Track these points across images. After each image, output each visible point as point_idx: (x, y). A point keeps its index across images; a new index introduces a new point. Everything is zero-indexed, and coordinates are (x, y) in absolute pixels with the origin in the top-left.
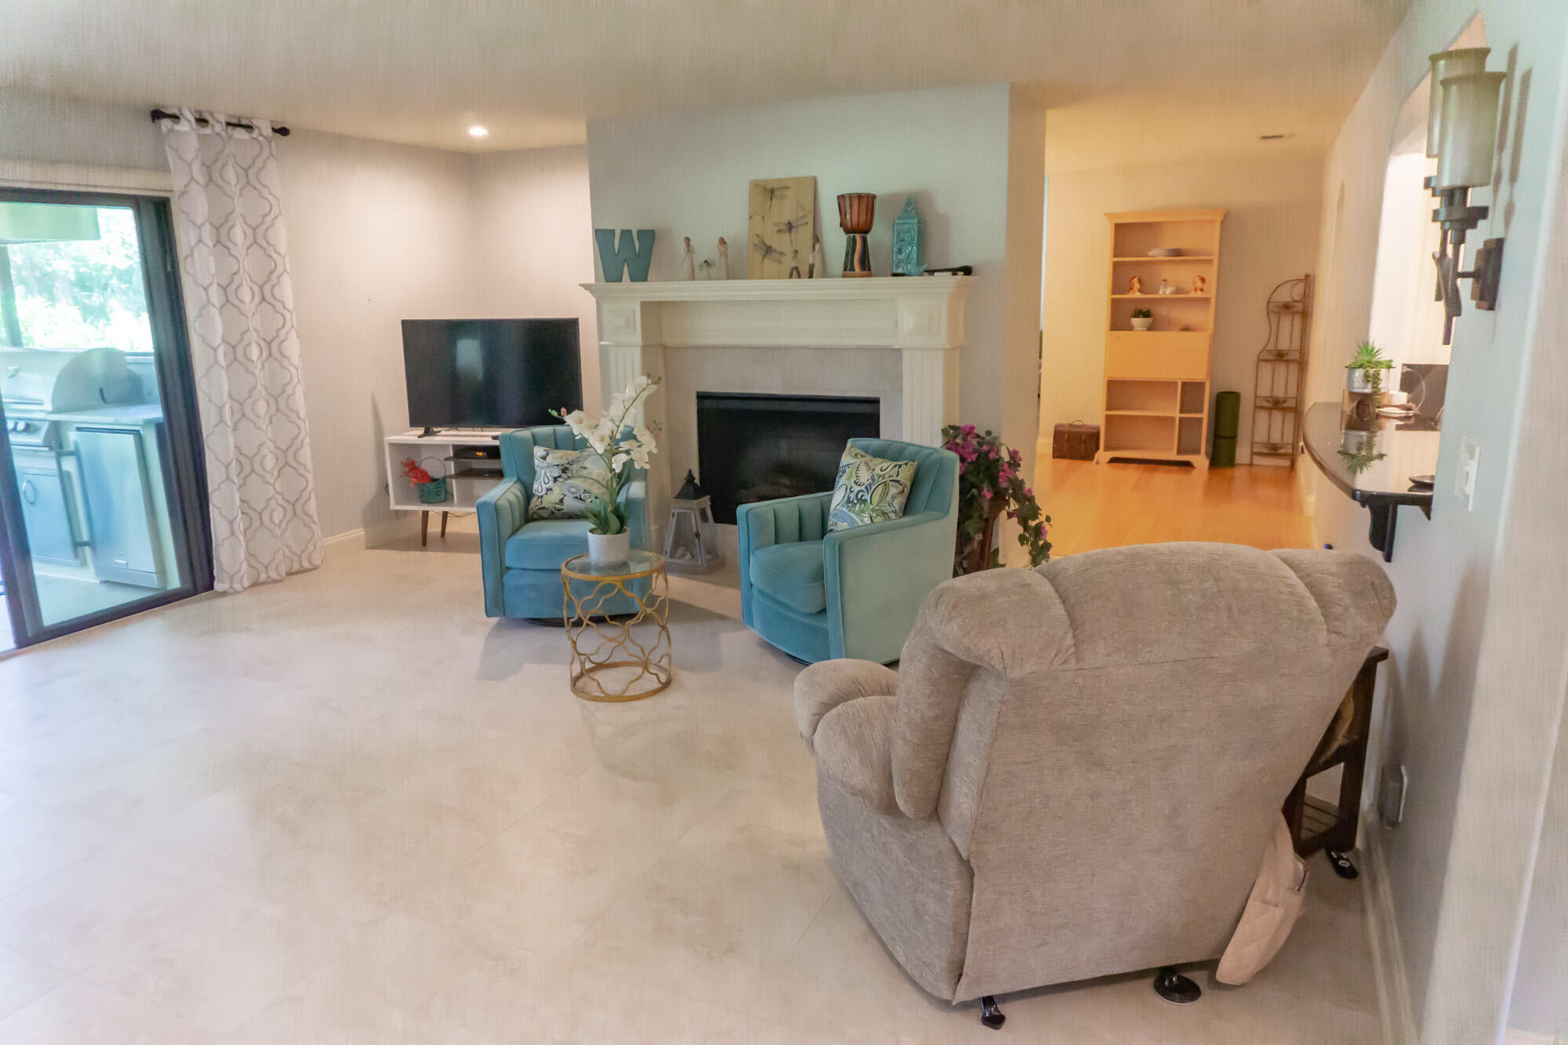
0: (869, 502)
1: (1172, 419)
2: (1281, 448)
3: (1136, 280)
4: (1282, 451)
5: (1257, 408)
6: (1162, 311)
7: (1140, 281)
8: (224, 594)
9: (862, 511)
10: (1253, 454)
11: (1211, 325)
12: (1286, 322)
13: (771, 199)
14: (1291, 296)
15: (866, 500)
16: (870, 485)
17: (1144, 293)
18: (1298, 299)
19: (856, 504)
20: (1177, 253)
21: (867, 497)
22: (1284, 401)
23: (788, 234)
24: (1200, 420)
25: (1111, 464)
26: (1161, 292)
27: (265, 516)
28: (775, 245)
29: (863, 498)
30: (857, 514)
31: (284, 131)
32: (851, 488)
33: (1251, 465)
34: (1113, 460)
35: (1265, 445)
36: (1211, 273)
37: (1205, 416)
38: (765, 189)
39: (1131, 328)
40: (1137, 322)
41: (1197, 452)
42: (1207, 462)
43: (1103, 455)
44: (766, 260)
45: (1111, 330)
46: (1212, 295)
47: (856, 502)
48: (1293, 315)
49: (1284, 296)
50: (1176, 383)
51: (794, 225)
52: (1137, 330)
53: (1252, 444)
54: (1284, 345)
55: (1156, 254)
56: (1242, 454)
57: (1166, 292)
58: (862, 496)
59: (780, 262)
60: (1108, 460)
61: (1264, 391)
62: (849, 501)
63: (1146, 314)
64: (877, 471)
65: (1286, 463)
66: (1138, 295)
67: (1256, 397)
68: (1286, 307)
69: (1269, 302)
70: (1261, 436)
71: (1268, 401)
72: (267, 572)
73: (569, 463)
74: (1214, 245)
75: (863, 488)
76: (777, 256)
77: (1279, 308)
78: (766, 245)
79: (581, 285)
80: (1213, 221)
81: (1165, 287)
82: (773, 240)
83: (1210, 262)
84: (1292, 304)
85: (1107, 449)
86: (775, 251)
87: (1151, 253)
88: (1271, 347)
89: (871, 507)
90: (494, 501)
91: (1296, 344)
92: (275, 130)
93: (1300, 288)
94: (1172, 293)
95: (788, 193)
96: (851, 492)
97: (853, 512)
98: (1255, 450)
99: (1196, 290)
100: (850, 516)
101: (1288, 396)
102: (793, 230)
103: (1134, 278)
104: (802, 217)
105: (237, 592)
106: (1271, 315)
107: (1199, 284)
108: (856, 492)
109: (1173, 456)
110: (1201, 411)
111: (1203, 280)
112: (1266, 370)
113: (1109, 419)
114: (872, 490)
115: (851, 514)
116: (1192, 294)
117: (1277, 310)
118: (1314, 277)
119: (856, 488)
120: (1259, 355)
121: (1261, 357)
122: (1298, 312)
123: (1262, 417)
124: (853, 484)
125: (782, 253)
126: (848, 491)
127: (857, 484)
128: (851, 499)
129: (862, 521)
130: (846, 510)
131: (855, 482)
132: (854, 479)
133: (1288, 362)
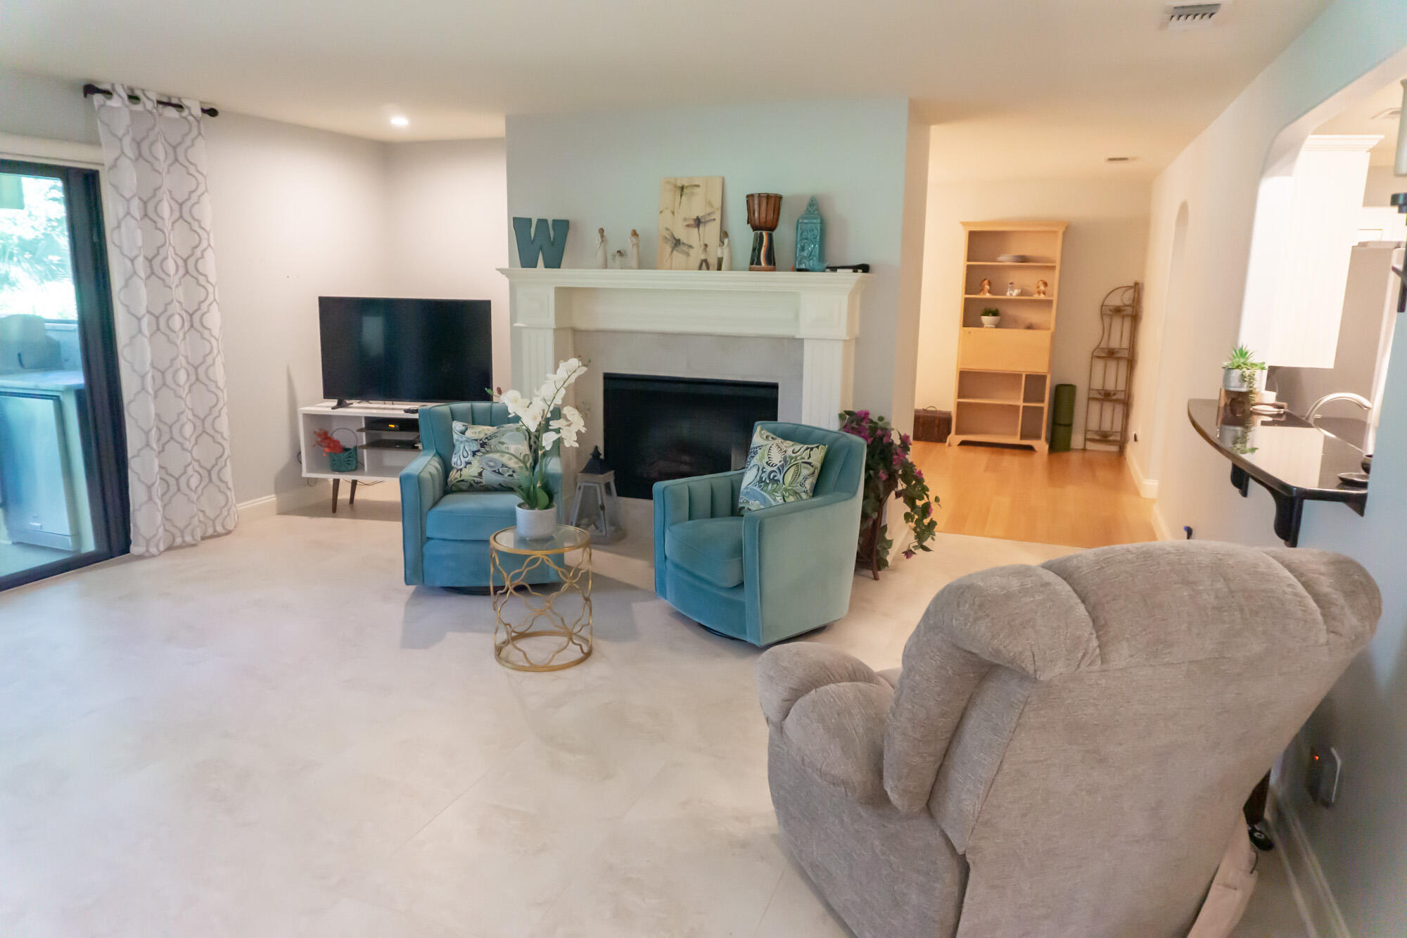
0: (781, 482)
1: (1017, 407)
2: (1110, 436)
3: (986, 282)
4: (1111, 438)
5: (1089, 399)
6: (1011, 311)
7: (990, 284)
8: (140, 557)
9: (775, 491)
10: (1086, 439)
11: (1052, 325)
12: (1117, 323)
13: (681, 196)
14: (1122, 301)
15: (778, 480)
16: (783, 466)
17: (994, 295)
18: (1127, 303)
19: (769, 484)
20: (1023, 259)
21: (779, 477)
22: (1114, 394)
23: (696, 229)
24: (1042, 409)
25: (963, 447)
26: (1008, 294)
27: (183, 481)
28: (683, 239)
29: (776, 478)
30: (769, 494)
31: (212, 112)
32: (763, 468)
33: (1084, 450)
34: (963, 443)
35: (1097, 432)
36: (1054, 279)
37: (1045, 405)
38: (675, 186)
39: (980, 325)
40: (987, 320)
41: (1038, 437)
42: (1046, 447)
43: (954, 438)
44: (675, 253)
45: (964, 326)
46: (1055, 299)
47: (768, 481)
48: (1123, 318)
49: (1115, 301)
50: (1020, 376)
51: (702, 220)
52: (987, 327)
53: (1086, 431)
54: (1115, 344)
55: (1005, 259)
56: (1077, 440)
57: (1013, 294)
58: (775, 476)
59: (688, 255)
60: (958, 443)
61: (1097, 384)
62: (761, 481)
63: (995, 313)
64: (789, 452)
65: (1114, 449)
66: (988, 296)
67: (1090, 389)
68: (1118, 311)
69: (1102, 306)
70: (1093, 425)
71: (1100, 394)
72: (183, 537)
73: (487, 438)
74: (1056, 254)
75: (775, 469)
76: (685, 248)
77: (1111, 310)
78: (675, 239)
79: (498, 270)
80: (1055, 232)
81: (1012, 289)
82: (681, 233)
83: (1053, 268)
84: (1123, 308)
85: (957, 433)
86: (683, 244)
87: (1000, 258)
88: (1103, 345)
89: (784, 486)
90: (417, 473)
91: (1125, 344)
92: (204, 111)
93: (1130, 294)
94: (1018, 295)
95: (696, 190)
96: (763, 472)
97: (765, 491)
98: (1088, 437)
99: (1039, 293)
100: (762, 495)
101: (1118, 389)
102: (701, 225)
103: (985, 280)
104: (709, 214)
105: (153, 556)
106: (1104, 317)
107: (1042, 288)
108: (768, 472)
109: (1016, 440)
110: (1042, 401)
111: (1045, 284)
112: (1099, 365)
113: (960, 406)
114: (784, 471)
115: (765, 494)
116: (1036, 297)
117: (1110, 313)
118: (1143, 285)
119: (769, 469)
120: (1093, 352)
121: (1095, 354)
122: (1128, 316)
123: (1095, 407)
124: (765, 465)
125: (690, 247)
126: (760, 471)
127: (769, 465)
128: (764, 479)
129: (775, 500)
130: (758, 490)
131: (767, 463)
132: (766, 460)
133: (1119, 359)
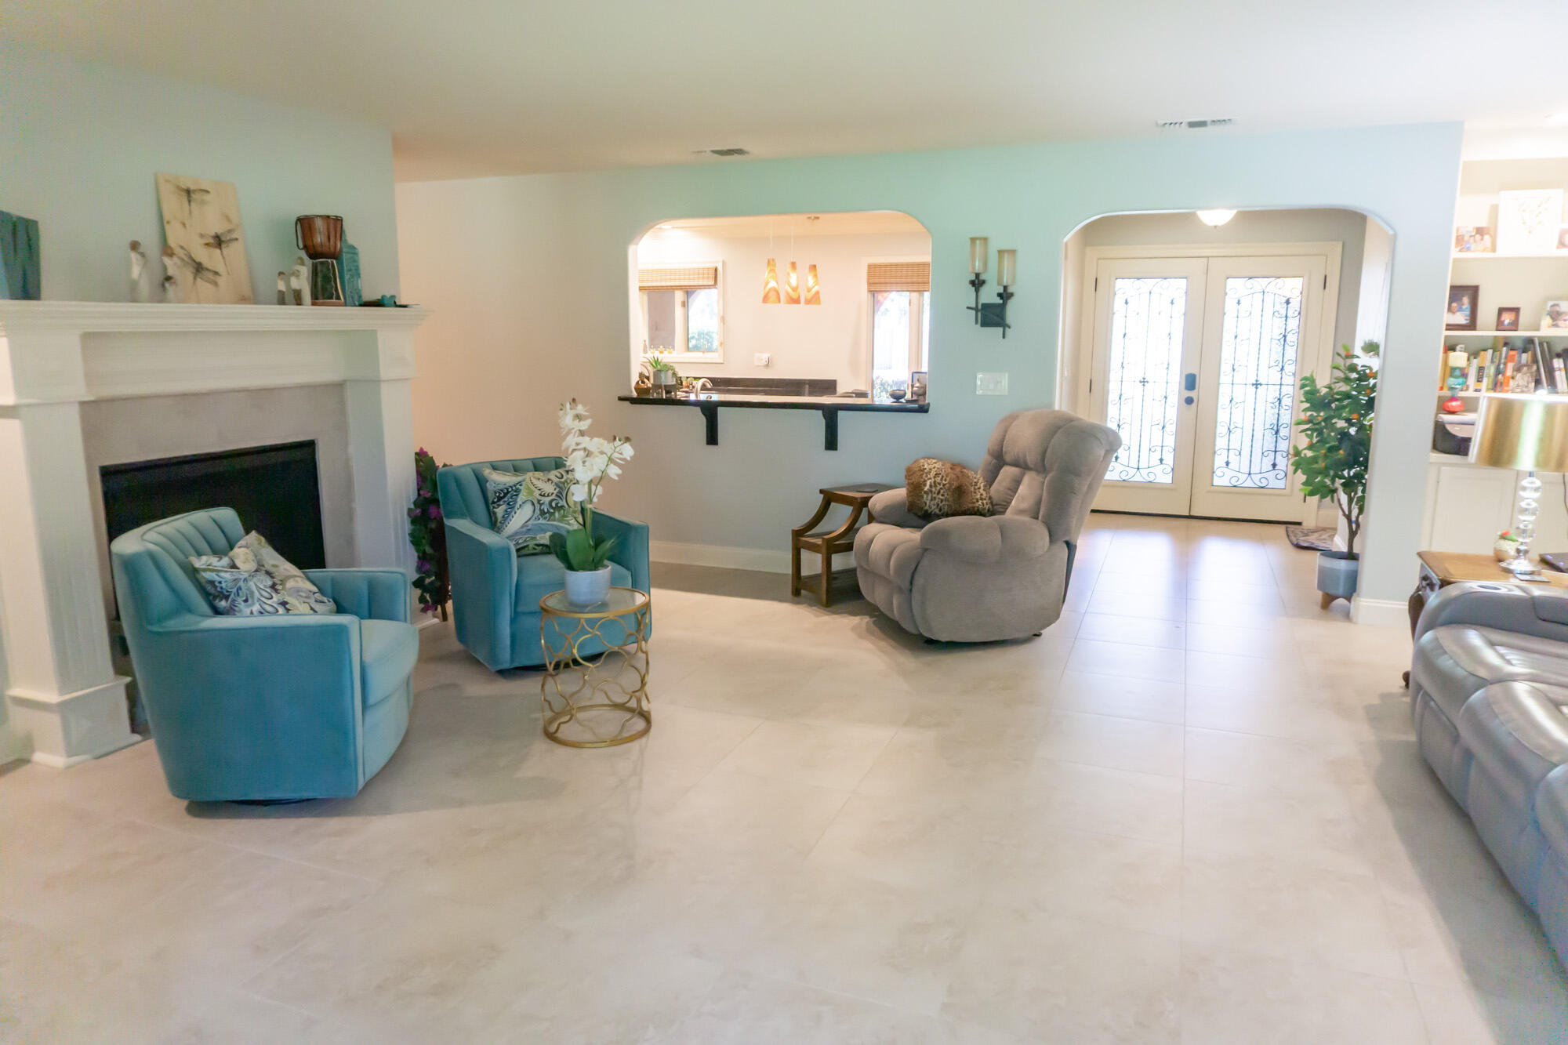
0: (566, 506)
9: (564, 516)
13: (189, 201)
15: (562, 507)
16: (560, 492)
21: (562, 503)
23: (218, 251)
28: (206, 263)
29: (559, 505)
30: (559, 521)
32: (539, 501)
38: (178, 188)
44: (199, 280)
47: (552, 511)
51: (223, 239)
58: (557, 504)
59: (216, 284)
62: (543, 513)
64: (556, 480)
75: (554, 497)
76: (211, 276)
78: (194, 261)
82: (203, 255)
86: (207, 269)
89: (571, 510)
95: (206, 197)
96: (541, 505)
97: (554, 520)
102: (223, 246)
104: (229, 231)
108: (547, 502)
114: (564, 496)
119: (547, 500)
124: (540, 498)
125: (216, 273)
126: (537, 506)
127: (544, 496)
128: (546, 510)
129: (569, 524)
130: (544, 522)
131: (540, 495)
132: (537, 493)
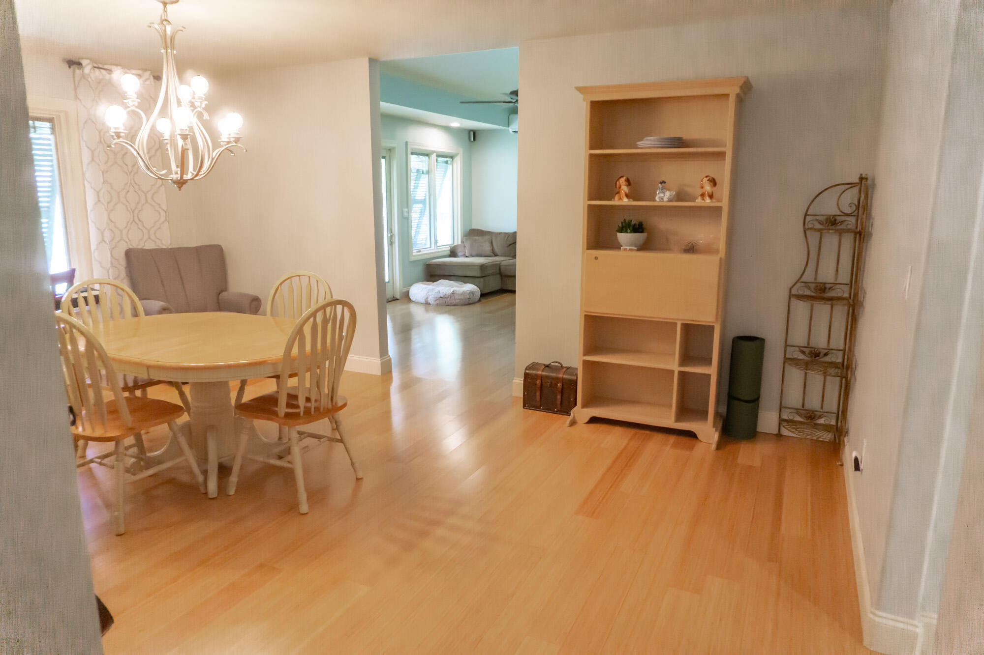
1: (672, 372)
2: (820, 417)
3: (622, 180)
4: (821, 421)
5: (787, 360)
6: (663, 224)
7: (628, 181)
10: (781, 421)
11: (722, 245)
12: (831, 240)
14: (838, 207)
17: (635, 200)
18: (848, 210)
20: (679, 142)
22: (826, 355)
24: (709, 376)
25: (592, 426)
26: (657, 198)
33: (779, 436)
34: (594, 420)
35: (797, 411)
36: (724, 172)
37: (712, 371)
39: (616, 246)
40: (624, 238)
41: (702, 414)
42: (716, 436)
43: (581, 413)
45: (588, 249)
46: (725, 204)
48: (840, 235)
49: (829, 207)
50: (676, 324)
52: (625, 250)
53: (781, 408)
54: (827, 274)
55: (647, 144)
56: (768, 420)
57: (663, 197)
60: (587, 420)
61: (799, 337)
63: (638, 228)
65: (827, 436)
66: (626, 201)
67: (786, 345)
68: (832, 222)
69: (806, 215)
70: (794, 398)
71: (803, 353)
74: (728, 136)
77: (820, 223)
80: (726, 96)
81: (663, 190)
83: (721, 155)
84: (839, 219)
85: (585, 405)
87: (641, 143)
88: (809, 277)
91: (844, 276)
93: (851, 196)
94: (670, 200)
98: (785, 417)
99: (703, 195)
101: (831, 347)
103: (622, 177)
106: (808, 232)
107: (708, 188)
109: (668, 420)
110: (708, 361)
111: (713, 182)
112: (801, 308)
113: (586, 363)
116: (699, 202)
117: (818, 226)
118: (873, 180)
120: (790, 289)
121: (794, 292)
122: (848, 231)
123: (795, 375)
133: (832, 301)
